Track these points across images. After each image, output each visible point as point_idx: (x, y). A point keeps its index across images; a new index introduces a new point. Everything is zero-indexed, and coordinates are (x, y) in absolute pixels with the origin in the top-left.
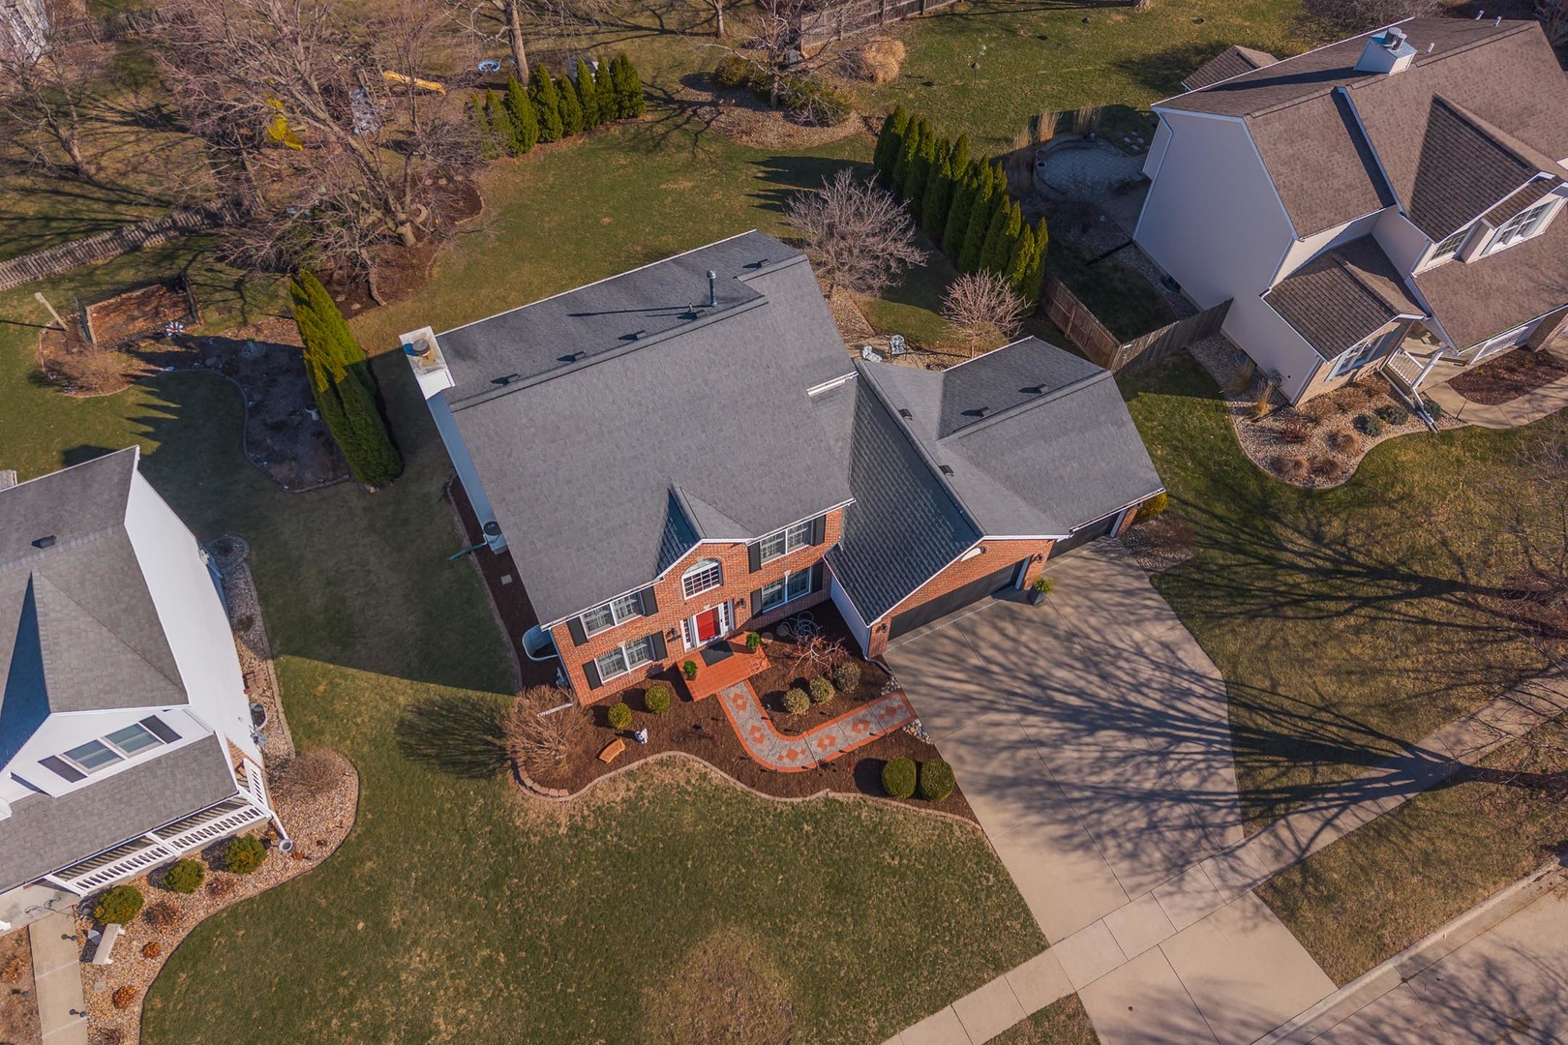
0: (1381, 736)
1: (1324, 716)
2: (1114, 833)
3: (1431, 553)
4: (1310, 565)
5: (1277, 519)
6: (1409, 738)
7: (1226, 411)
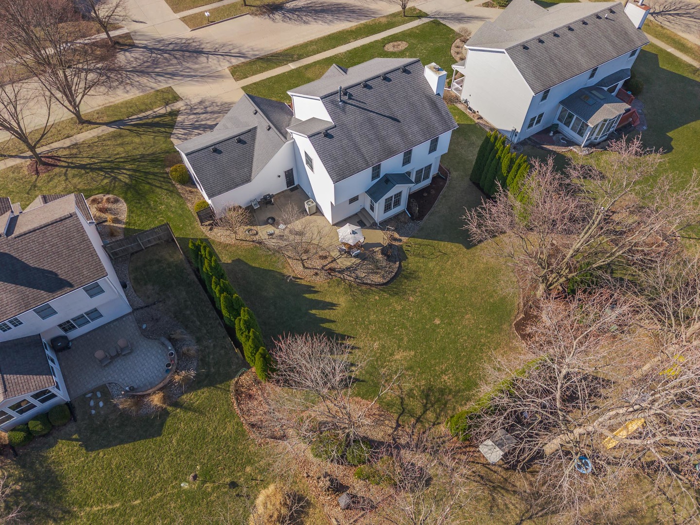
0: (128, 130)
1: (142, 133)
2: (217, 106)
3: (74, 176)
4: (122, 171)
5: (126, 184)
6: (118, 130)
7: (126, 223)
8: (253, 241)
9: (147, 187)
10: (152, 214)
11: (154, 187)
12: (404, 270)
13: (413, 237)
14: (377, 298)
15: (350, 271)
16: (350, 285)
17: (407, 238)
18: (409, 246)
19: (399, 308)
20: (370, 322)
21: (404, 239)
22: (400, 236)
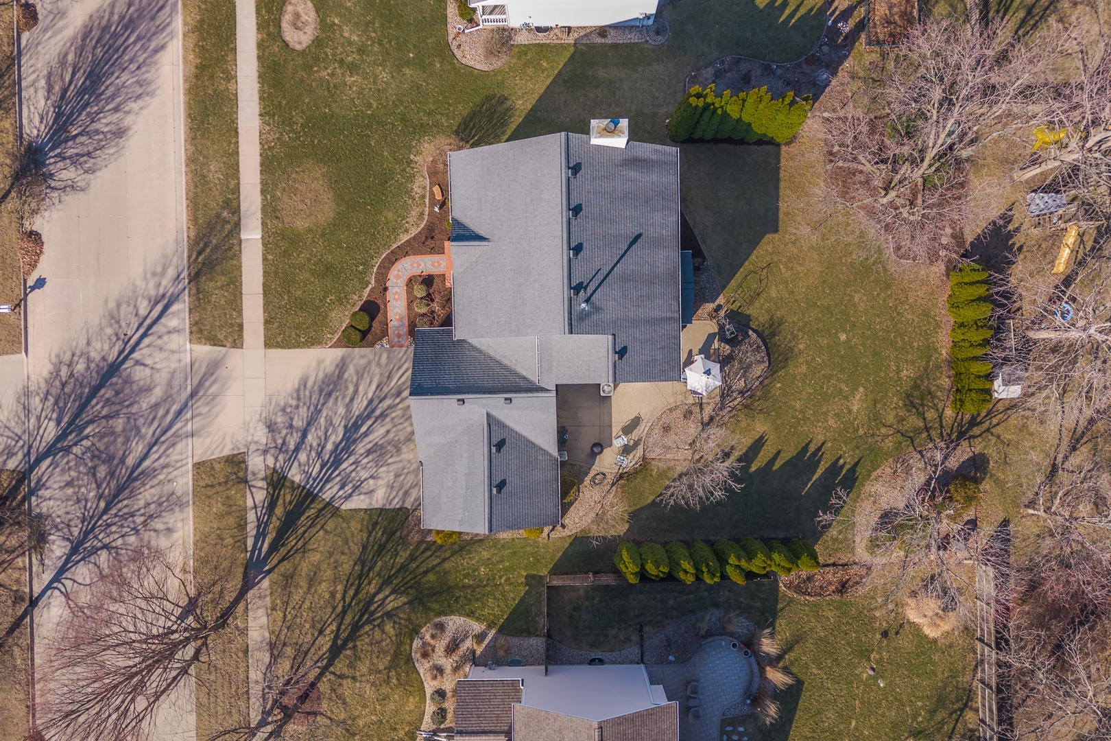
0: (280, 562)
1: (300, 543)
2: (297, 407)
3: (352, 666)
4: (376, 599)
5: (409, 603)
6: (273, 576)
7: (490, 627)
8: (613, 485)
9: (431, 577)
10: (489, 589)
11: (438, 569)
12: (763, 331)
13: (724, 287)
14: (779, 385)
15: (728, 395)
16: (746, 407)
17: (721, 296)
18: (734, 301)
19: (804, 367)
20: (801, 412)
21: (721, 300)
22: (713, 302)
